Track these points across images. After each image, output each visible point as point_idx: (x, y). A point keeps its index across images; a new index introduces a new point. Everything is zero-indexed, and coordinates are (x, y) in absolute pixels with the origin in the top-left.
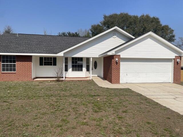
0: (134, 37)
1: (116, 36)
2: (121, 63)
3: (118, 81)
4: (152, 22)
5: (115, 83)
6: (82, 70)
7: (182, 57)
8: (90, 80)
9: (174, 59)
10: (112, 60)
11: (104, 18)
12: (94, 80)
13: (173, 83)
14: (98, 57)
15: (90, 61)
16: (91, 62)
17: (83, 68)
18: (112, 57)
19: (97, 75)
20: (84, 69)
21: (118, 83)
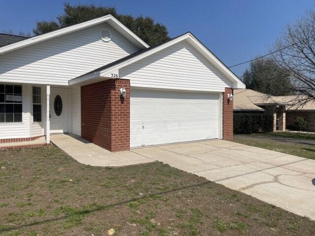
0: (147, 46)
1: (110, 39)
2: (132, 100)
3: (125, 145)
4: (156, 31)
5: (120, 150)
6: (19, 119)
7: (234, 90)
8: (46, 145)
9: (223, 93)
10: (110, 90)
11: (66, 10)
12: (59, 144)
13: (223, 139)
14: (67, 84)
15: (46, 95)
16: (48, 97)
17: (23, 113)
18: (110, 83)
19: (62, 131)
20: (27, 116)
21: (125, 149)
